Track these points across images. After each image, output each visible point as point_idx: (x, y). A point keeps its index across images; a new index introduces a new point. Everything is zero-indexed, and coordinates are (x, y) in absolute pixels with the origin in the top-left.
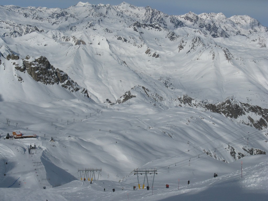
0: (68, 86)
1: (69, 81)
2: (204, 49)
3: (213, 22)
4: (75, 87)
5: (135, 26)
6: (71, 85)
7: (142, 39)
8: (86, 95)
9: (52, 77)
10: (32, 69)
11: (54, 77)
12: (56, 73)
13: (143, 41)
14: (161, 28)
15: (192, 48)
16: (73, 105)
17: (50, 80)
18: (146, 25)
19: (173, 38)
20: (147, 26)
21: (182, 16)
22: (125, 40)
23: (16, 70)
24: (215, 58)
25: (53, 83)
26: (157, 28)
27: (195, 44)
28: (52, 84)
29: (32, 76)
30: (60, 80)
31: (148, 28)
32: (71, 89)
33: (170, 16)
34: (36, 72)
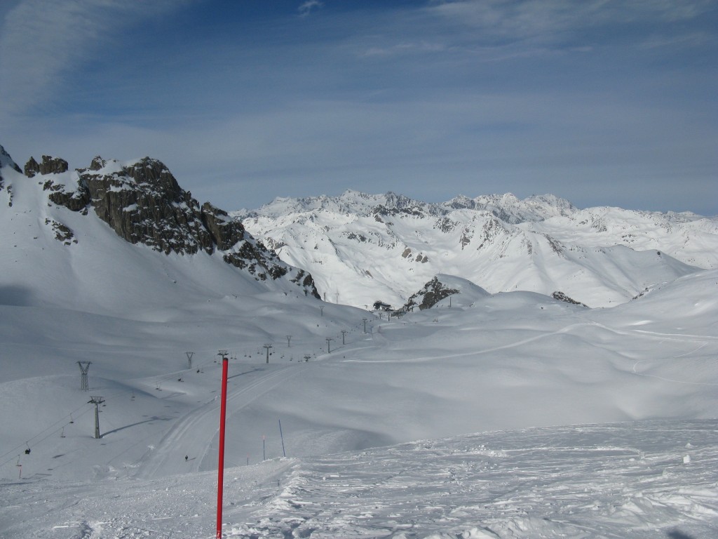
0: (247, 261)
1: (248, 245)
2: (510, 238)
3: (499, 208)
4: (270, 265)
5: (378, 214)
6: (257, 256)
7: (392, 234)
8: (310, 289)
9: (190, 229)
10: (113, 201)
11: (196, 228)
12: (203, 217)
13: (395, 237)
14: (423, 212)
15: (485, 240)
16: (266, 312)
17: (182, 237)
18: (396, 211)
19: (448, 227)
20: (398, 212)
21: (448, 203)
22: (363, 239)
23: (54, 205)
24: (533, 250)
25: (192, 250)
26: (415, 213)
27: (490, 233)
28: (189, 252)
29: (112, 225)
30: (219, 239)
31: (400, 216)
32: (259, 270)
33: (427, 205)
34: (128, 209)
